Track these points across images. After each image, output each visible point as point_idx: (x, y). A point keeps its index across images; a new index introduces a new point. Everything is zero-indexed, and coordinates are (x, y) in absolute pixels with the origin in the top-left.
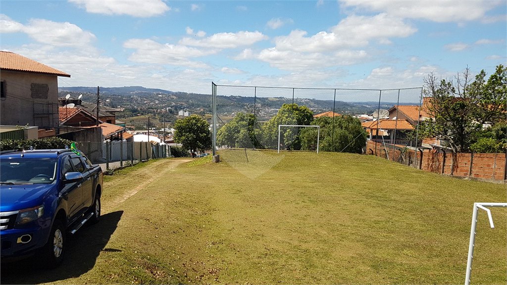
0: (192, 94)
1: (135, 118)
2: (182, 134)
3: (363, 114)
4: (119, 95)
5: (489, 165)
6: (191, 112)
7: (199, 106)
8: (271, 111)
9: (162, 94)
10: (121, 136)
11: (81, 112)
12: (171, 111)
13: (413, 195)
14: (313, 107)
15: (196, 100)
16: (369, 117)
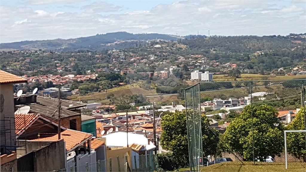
0: (214, 38)
1: (115, 89)
2: (171, 136)
4: (88, 51)
7: (227, 59)
9: (161, 43)
10: (89, 146)
11: (40, 119)
12: (177, 74)
15: (222, 49)
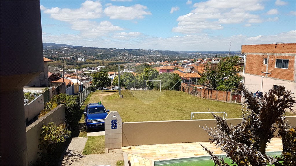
0: (86, 47)
3: (185, 59)
5: (222, 95)
6: (85, 58)
8: (134, 57)
9: (67, 47)
11: (53, 74)
12: (73, 58)
13: (190, 108)
14: (158, 54)
15: (88, 51)
16: (188, 61)
